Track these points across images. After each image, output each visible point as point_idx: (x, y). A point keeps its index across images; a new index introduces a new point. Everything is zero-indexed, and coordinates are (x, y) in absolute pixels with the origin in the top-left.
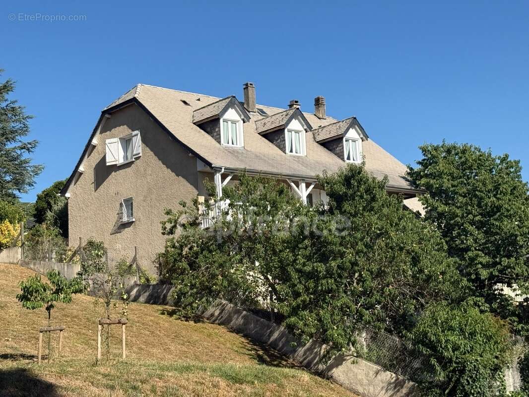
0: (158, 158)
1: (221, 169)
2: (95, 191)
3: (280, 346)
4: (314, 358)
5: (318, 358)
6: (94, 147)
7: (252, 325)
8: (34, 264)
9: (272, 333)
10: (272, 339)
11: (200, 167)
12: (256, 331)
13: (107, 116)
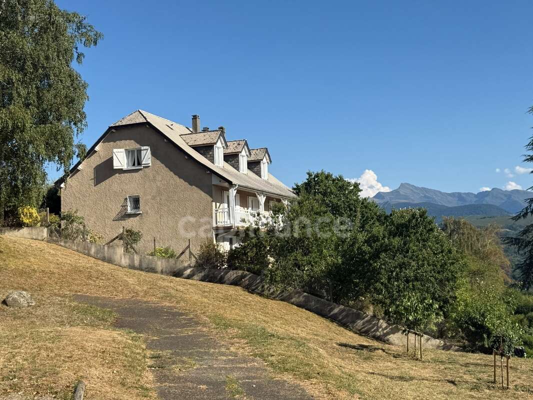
0: (169, 169)
1: (236, 185)
2: (95, 186)
3: (340, 318)
4: (373, 328)
5: (376, 327)
6: (96, 152)
7: (313, 303)
8: (65, 242)
9: (332, 309)
10: (332, 313)
11: (215, 181)
12: (317, 307)
13: (113, 130)
